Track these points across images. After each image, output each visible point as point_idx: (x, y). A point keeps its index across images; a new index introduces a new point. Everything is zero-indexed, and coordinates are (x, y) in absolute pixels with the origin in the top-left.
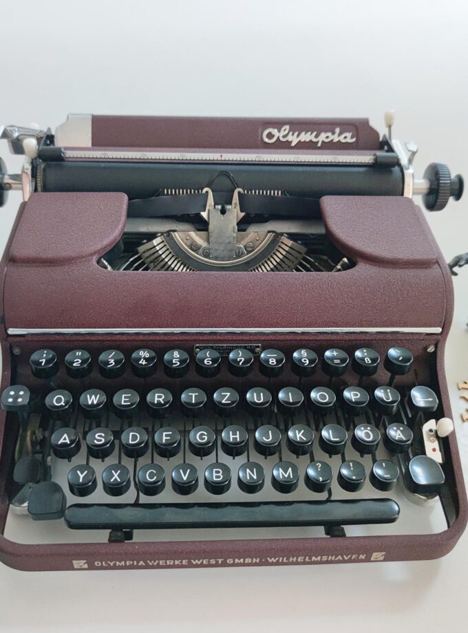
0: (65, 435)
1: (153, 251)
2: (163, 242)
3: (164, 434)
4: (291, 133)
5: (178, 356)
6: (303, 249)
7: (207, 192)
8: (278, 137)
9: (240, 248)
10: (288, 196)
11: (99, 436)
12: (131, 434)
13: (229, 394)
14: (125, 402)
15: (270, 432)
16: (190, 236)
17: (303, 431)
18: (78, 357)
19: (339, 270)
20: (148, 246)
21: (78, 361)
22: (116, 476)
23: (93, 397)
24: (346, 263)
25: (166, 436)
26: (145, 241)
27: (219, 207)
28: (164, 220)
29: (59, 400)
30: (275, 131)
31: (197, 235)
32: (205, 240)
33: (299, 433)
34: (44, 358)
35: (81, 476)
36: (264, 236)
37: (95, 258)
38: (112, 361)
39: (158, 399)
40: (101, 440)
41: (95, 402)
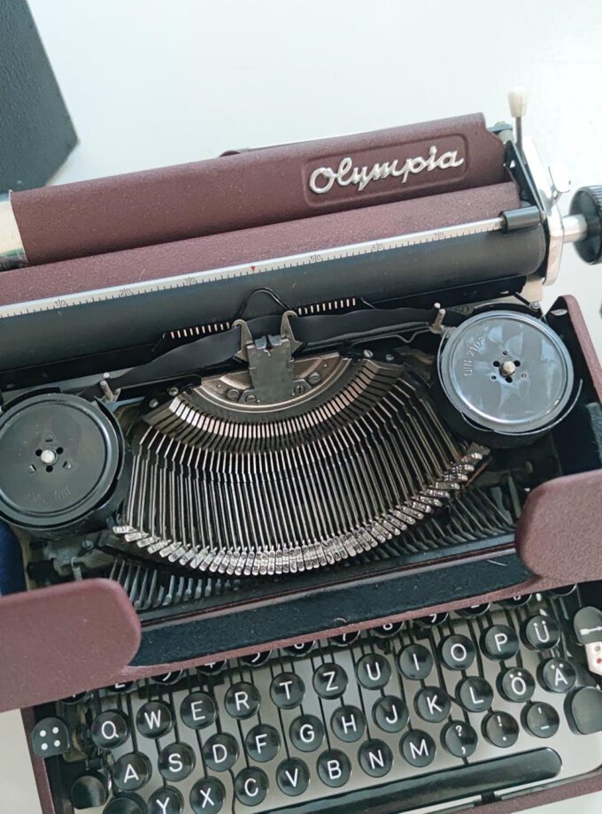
0: (130, 767)
1: (172, 418)
3: (257, 739)
4: (356, 170)
7: (239, 325)
8: (336, 180)
9: (300, 383)
11: (173, 759)
12: (214, 747)
13: (333, 673)
14: (198, 714)
15: (393, 707)
16: (222, 383)
17: (435, 697)
20: (163, 415)
22: (207, 796)
23: (153, 715)
25: (261, 741)
26: (155, 404)
29: (109, 730)
30: (327, 171)
31: (232, 378)
32: (246, 382)
33: (431, 701)
35: (164, 807)
36: (335, 361)
39: (241, 701)
40: (177, 766)
41: (158, 725)
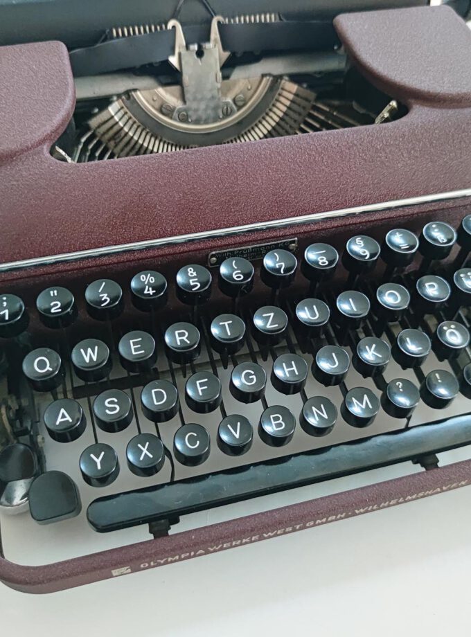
0: (63, 411)
1: (111, 123)
2: (122, 108)
3: (198, 382)
5: (195, 274)
6: (312, 95)
7: (174, 27)
9: (227, 104)
10: (285, 21)
11: (109, 403)
12: (153, 391)
13: (272, 314)
14: (136, 350)
15: (334, 354)
16: (158, 96)
17: (374, 346)
18: (55, 298)
19: (387, 120)
20: (103, 116)
21: (56, 305)
22: (145, 450)
23: (89, 350)
24: (395, 108)
25: (201, 385)
26: (96, 110)
27: (195, 47)
28: (116, 76)
29: (42, 365)
31: (166, 91)
32: (177, 98)
33: (370, 349)
34: (5, 308)
35: (98, 461)
36: (257, 82)
37: (46, 148)
38: (105, 296)
39: (181, 338)
40: (114, 409)
41: (95, 358)
